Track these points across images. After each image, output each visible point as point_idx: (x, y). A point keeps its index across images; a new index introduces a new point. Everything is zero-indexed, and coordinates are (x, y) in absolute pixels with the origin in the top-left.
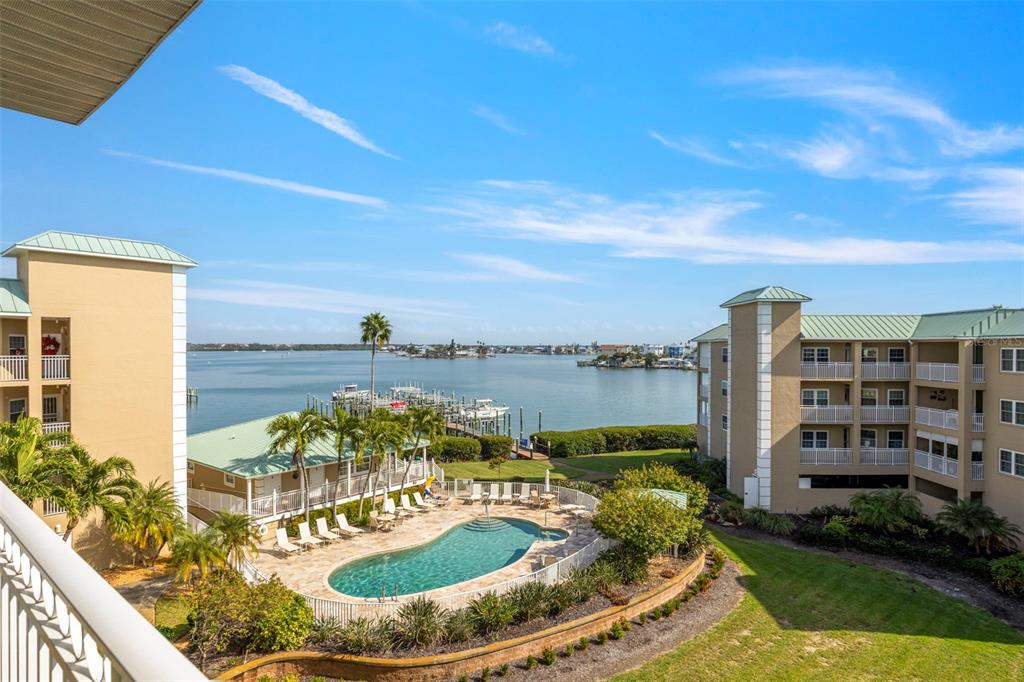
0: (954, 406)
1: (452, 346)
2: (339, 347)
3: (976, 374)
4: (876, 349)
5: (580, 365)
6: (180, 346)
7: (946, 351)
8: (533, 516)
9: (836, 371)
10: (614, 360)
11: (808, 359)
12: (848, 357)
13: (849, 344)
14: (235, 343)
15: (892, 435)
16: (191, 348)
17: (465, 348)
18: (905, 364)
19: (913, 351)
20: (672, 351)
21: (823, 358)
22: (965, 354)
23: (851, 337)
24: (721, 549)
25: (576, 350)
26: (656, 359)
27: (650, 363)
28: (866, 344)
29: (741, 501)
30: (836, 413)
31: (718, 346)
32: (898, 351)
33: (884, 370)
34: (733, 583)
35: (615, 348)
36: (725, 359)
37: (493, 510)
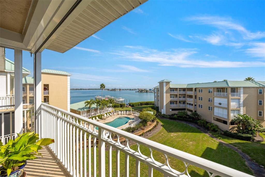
0: (192, 98)
1: (115, 89)
2: (96, 89)
3: (195, 93)
4: (181, 89)
5: (136, 92)
6: (69, 89)
7: (191, 89)
8: (129, 116)
9: (175, 93)
10: (141, 91)
11: (171, 91)
12: (177, 91)
13: (177, 89)
14: (77, 88)
15: (183, 102)
16: (71, 89)
17: (117, 89)
18: (185, 92)
19: (186, 90)
20: (150, 90)
21: (173, 91)
22: (194, 90)
23: (177, 88)
24: (158, 120)
25: (135, 90)
26: (148, 91)
27: (147, 91)
28: (179, 88)
29: (161, 113)
30: (175, 99)
31: (158, 89)
32: (184, 90)
33: (182, 92)
34: (160, 126)
35: (141, 89)
36: (159, 91)
37: (123, 116)
